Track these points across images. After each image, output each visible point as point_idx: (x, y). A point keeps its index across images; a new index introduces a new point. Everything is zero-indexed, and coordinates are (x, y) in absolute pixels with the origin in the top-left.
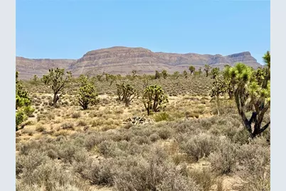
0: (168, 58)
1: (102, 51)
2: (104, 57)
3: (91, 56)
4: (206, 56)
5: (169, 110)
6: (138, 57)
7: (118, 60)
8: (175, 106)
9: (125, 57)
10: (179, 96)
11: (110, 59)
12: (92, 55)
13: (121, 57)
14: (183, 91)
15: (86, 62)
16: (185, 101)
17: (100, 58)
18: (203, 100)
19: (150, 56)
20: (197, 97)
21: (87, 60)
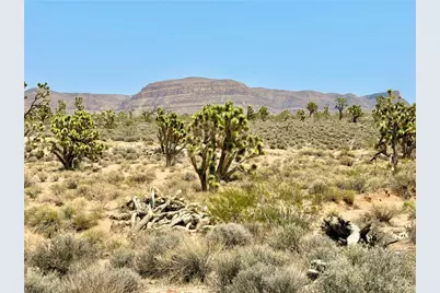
0: (271, 97)
1: (169, 83)
2: (173, 93)
3: (154, 90)
4: (330, 95)
5: (265, 177)
6: (226, 93)
7: (194, 99)
8: (281, 168)
9: (206, 94)
10: (289, 148)
11: (183, 97)
12: (154, 88)
13: (198, 94)
14: (299, 140)
15: (144, 100)
16: (304, 158)
17: (166, 94)
18: (345, 158)
19: (244, 93)
20: (328, 151)
21: (146, 96)
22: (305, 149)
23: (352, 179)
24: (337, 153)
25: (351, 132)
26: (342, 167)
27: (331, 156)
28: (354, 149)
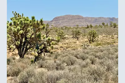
0: (90, 20)
1: (61, 17)
2: (62, 19)
3: (56, 19)
4: (108, 18)
6: (77, 19)
7: (68, 21)
10: (100, 35)
11: (65, 21)
13: (69, 19)
14: (101, 33)
16: (104, 38)
17: (60, 20)
18: (112, 37)
19: (82, 19)
20: (108, 36)
21: (54, 21)
22: (103, 36)
23: (113, 41)
24: (110, 36)
25: (114, 31)
26: (112, 39)
27: (109, 37)
28: (114, 35)
